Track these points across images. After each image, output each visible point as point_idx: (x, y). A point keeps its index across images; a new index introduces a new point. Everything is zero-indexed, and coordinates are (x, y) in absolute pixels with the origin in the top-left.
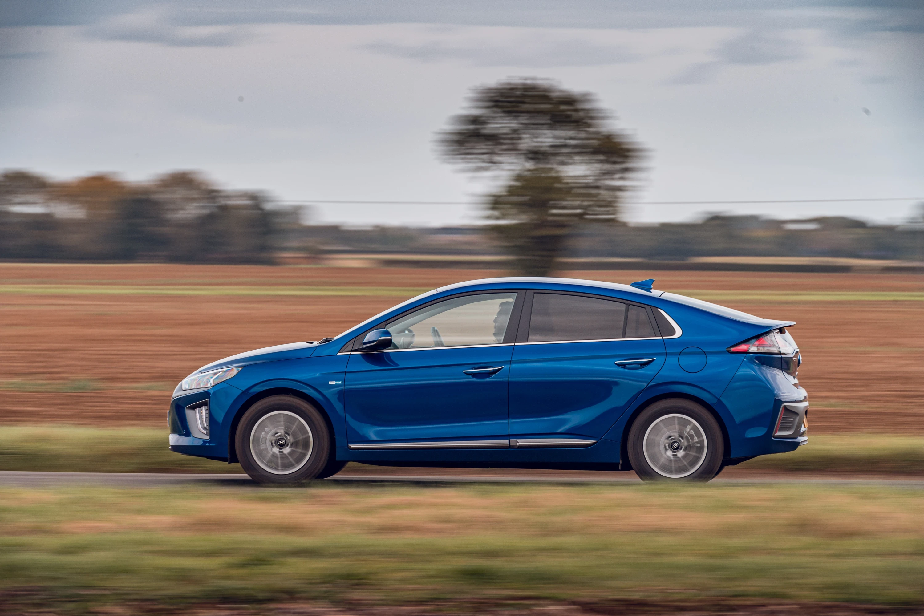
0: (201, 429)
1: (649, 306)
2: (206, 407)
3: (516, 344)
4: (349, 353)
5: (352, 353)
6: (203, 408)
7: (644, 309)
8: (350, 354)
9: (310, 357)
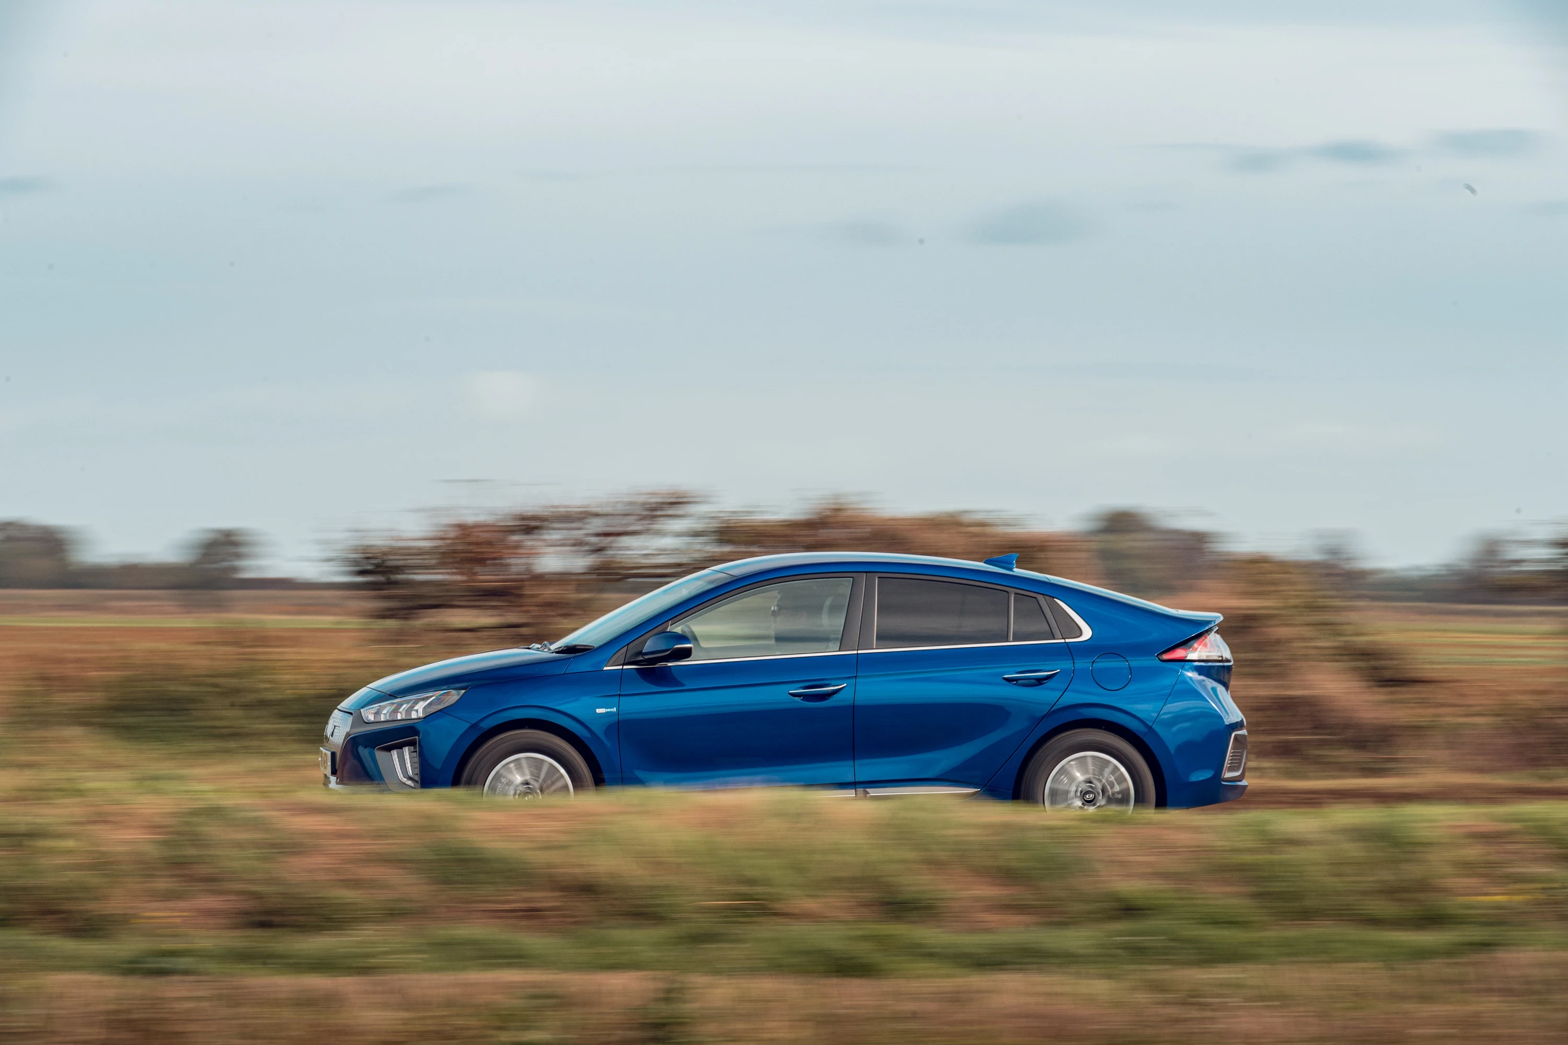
0: (404, 780)
1: (1042, 596)
2: (412, 748)
3: (860, 652)
4: (621, 667)
5: (625, 667)
6: (406, 750)
7: (1035, 599)
8: (622, 669)
9: (564, 674)
